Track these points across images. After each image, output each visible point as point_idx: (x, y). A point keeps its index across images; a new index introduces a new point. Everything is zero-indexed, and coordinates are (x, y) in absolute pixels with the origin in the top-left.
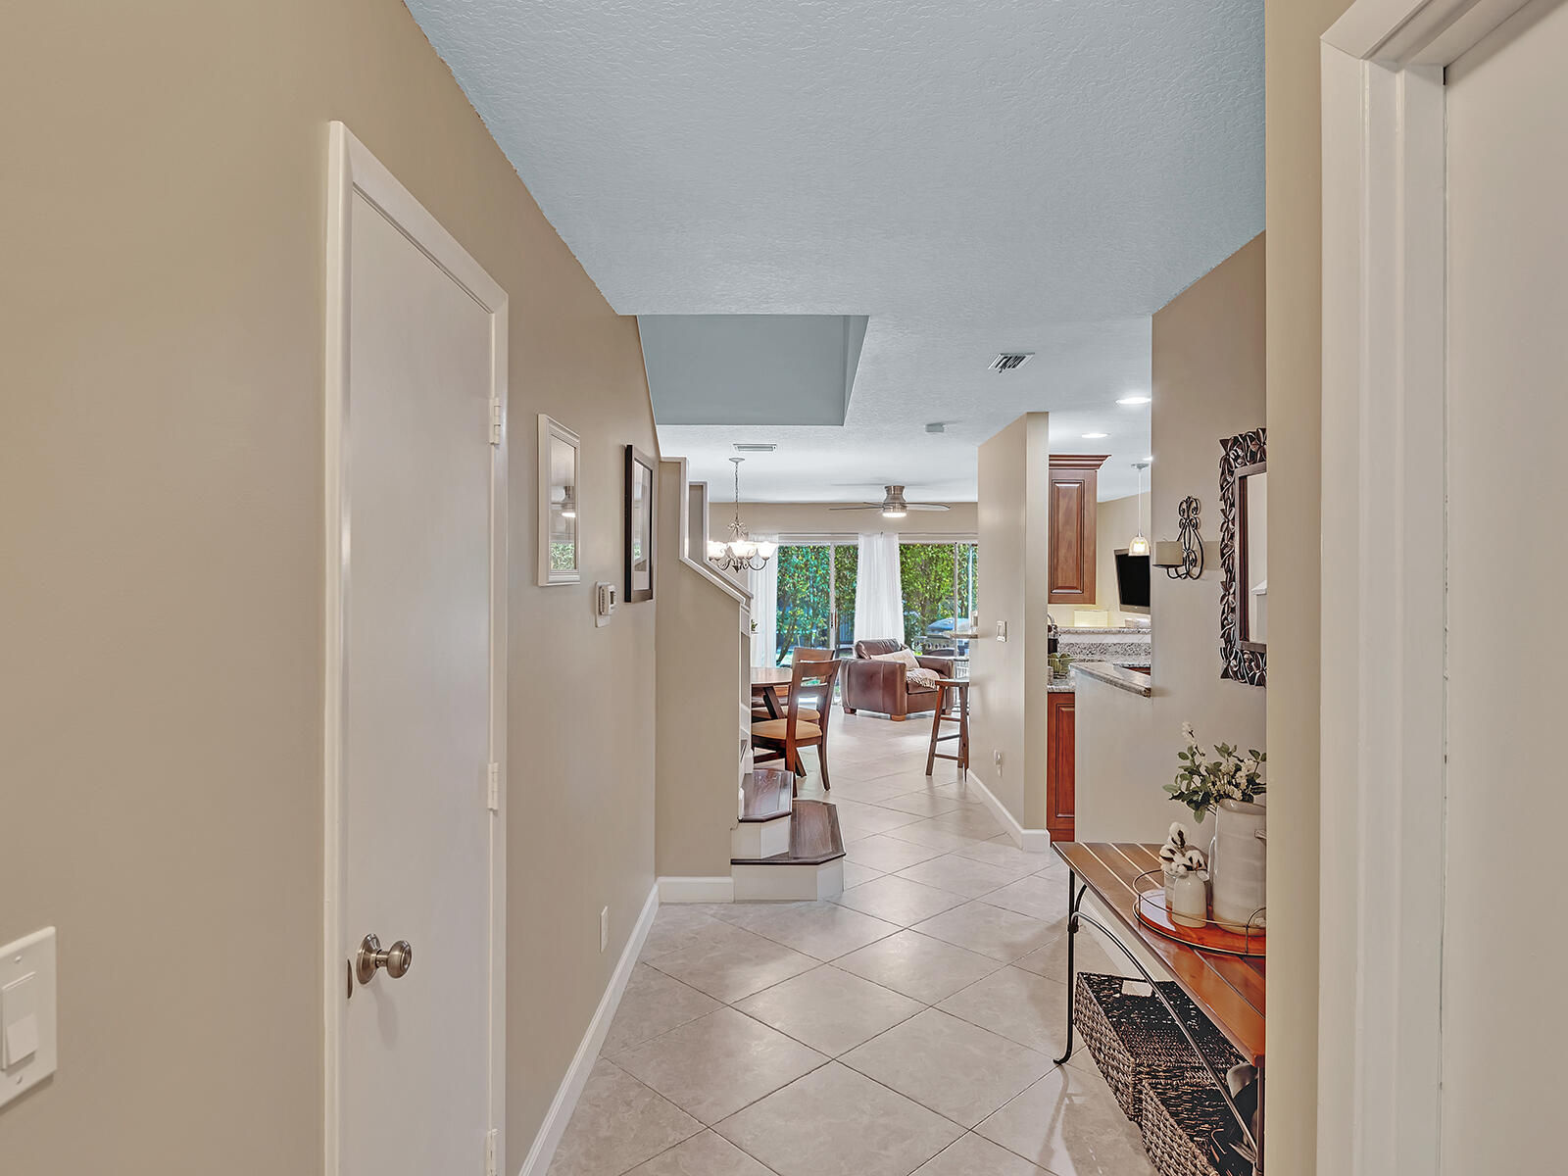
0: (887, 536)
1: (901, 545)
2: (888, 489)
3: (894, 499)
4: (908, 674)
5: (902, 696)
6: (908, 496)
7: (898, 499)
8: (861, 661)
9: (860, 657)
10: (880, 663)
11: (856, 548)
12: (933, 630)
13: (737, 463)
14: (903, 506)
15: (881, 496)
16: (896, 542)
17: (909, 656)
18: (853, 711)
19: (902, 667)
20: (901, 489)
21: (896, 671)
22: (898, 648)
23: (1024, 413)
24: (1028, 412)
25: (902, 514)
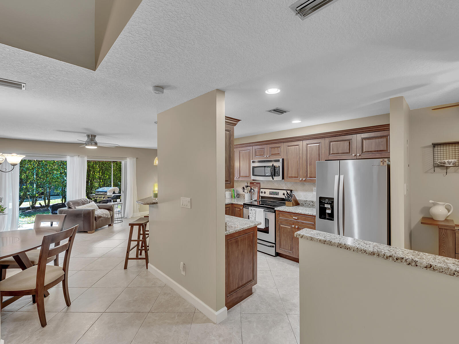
0: (82, 157)
1: (87, 161)
2: (88, 136)
3: (91, 140)
4: (96, 213)
5: (93, 223)
6: (97, 139)
7: (93, 140)
8: (71, 210)
9: (70, 208)
10: (81, 210)
12: (98, 192)
14: (96, 144)
15: (85, 139)
16: (86, 159)
17: (92, 205)
19: (93, 211)
20: (95, 136)
21: (90, 212)
22: (88, 202)
23: (214, 89)
24: (217, 89)
25: (96, 147)
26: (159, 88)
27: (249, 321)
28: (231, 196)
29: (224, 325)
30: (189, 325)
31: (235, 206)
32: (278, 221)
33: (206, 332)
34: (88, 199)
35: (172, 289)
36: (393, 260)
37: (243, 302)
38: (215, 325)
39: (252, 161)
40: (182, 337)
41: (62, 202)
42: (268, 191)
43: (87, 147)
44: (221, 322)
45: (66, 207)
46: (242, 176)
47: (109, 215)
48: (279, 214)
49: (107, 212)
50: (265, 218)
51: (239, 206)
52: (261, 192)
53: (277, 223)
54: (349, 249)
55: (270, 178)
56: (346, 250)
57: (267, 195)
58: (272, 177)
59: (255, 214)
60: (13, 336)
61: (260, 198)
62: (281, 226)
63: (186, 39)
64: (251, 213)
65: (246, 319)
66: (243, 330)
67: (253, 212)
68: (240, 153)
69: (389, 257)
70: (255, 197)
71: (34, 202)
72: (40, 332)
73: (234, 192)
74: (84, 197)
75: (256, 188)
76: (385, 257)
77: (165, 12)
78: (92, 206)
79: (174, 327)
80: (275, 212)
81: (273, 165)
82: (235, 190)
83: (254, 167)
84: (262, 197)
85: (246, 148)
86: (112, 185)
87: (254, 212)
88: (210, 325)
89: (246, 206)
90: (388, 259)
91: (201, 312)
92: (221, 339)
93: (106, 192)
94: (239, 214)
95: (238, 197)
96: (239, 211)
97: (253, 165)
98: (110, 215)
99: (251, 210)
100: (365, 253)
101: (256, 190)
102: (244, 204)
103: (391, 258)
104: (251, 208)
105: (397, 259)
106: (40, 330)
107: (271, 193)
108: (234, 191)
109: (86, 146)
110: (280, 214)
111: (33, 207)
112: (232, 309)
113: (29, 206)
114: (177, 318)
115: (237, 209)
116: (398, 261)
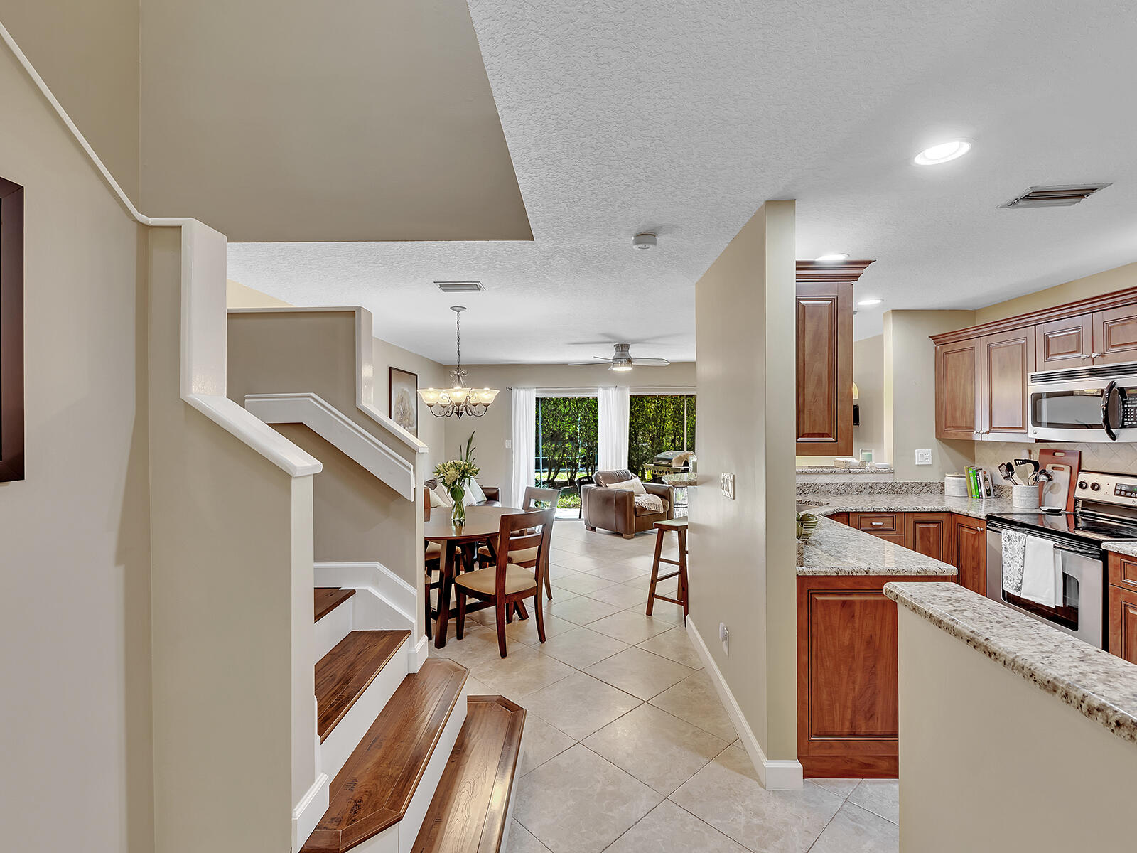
0: (621, 389)
1: (631, 396)
2: (617, 347)
3: (622, 355)
4: (636, 499)
5: (631, 518)
6: (633, 352)
7: (625, 355)
8: (600, 489)
9: (598, 485)
10: (612, 492)
11: (596, 400)
12: (659, 459)
13: (458, 312)
14: (629, 361)
15: (608, 354)
16: (626, 393)
17: (634, 484)
18: (593, 529)
19: (631, 495)
20: (628, 346)
21: (626, 497)
22: (630, 478)
23: (762, 203)
24: (767, 201)
25: (629, 369)
26: (646, 236)
27: (858, 828)
28: (964, 490)
29: (781, 800)
30: (705, 760)
31: (960, 520)
32: (1117, 592)
33: (731, 789)
34: (629, 471)
35: (711, 680)
36: (1108, 723)
37: (874, 783)
38: (761, 789)
39: (1029, 375)
40: (678, 772)
41: (588, 474)
42: (1108, 484)
43: (615, 369)
44: (779, 791)
45: (594, 483)
46: (999, 428)
47: (661, 508)
48: (1122, 567)
49: (657, 500)
50: (1065, 576)
51: (971, 523)
52: (1078, 483)
53: (1115, 599)
54: (993, 656)
55: (1100, 436)
56: (986, 657)
57: (1106, 494)
58: (1109, 432)
59: (1022, 555)
60: (470, 654)
61: (1080, 504)
62: (1131, 611)
63: (608, 143)
64: (1006, 550)
65: (852, 820)
66: (824, 836)
67: (1016, 547)
68: (990, 350)
69: (1095, 711)
70: (1058, 500)
71: (574, 473)
72: (497, 662)
73: (977, 480)
74: (624, 466)
75: (1062, 469)
76: (1083, 705)
77: (541, 123)
78: (633, 486)
79: (674, 748)
80: (1104, 556)
81: (1112, 385)
82: (980, 472)
83: (1037, 398)
84: (1087, 504)
85: (1012, 335)
86: (685, 449)
87: (1017, 545)
88: (750, 783)
89: (995, 526)
90: (1094, 717)
91: (745, 750)
92: (756, 821)
93: (670, 461)
94: (973, 546)
95: (997, 497)
96: (975, 539)
97: (1033, 388)
98: (664, 507)
99: (1009, 538)
100: (1032, 679)
101: (1062, 477)
102: (989, 517)
103: (1100, 714)
104: (1010, 532)
105: (1118, 724)
106: (498, 661)
107: (1121, 490)
108: (978, 474)
109: (613, 366)
110: (1129, 567)
111: (571, 481)
112: (827, 781)
113: (567, 480)
114: (689, 735)
115: (965, 530)
116: (1121, 731)
